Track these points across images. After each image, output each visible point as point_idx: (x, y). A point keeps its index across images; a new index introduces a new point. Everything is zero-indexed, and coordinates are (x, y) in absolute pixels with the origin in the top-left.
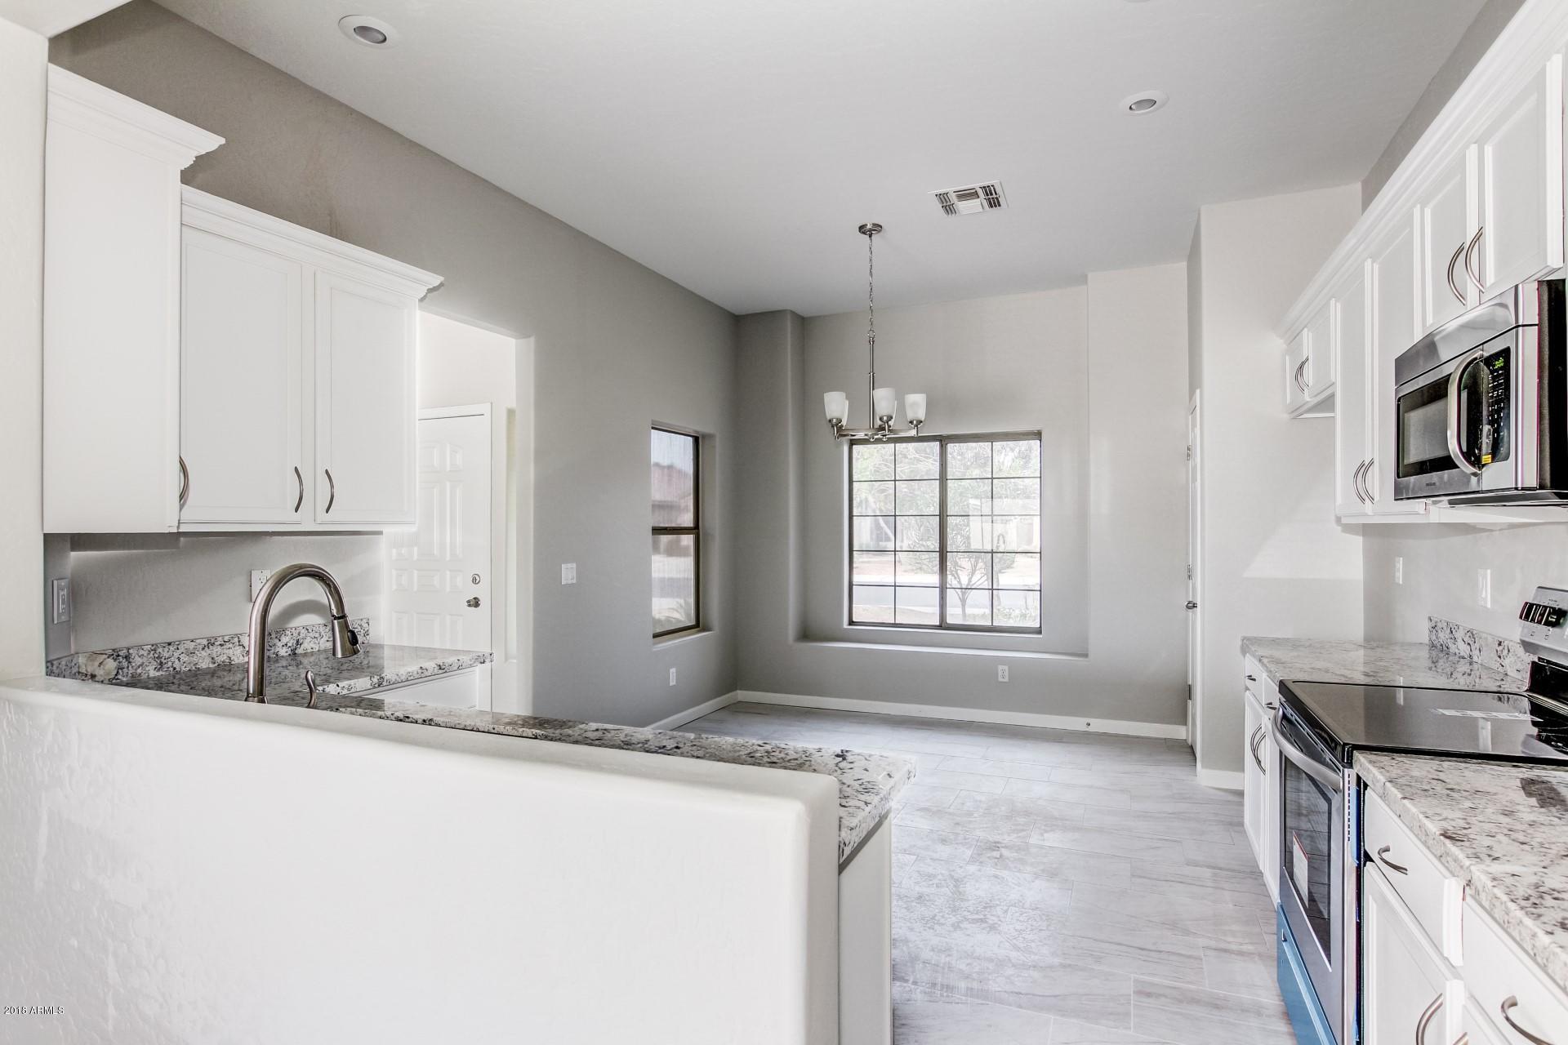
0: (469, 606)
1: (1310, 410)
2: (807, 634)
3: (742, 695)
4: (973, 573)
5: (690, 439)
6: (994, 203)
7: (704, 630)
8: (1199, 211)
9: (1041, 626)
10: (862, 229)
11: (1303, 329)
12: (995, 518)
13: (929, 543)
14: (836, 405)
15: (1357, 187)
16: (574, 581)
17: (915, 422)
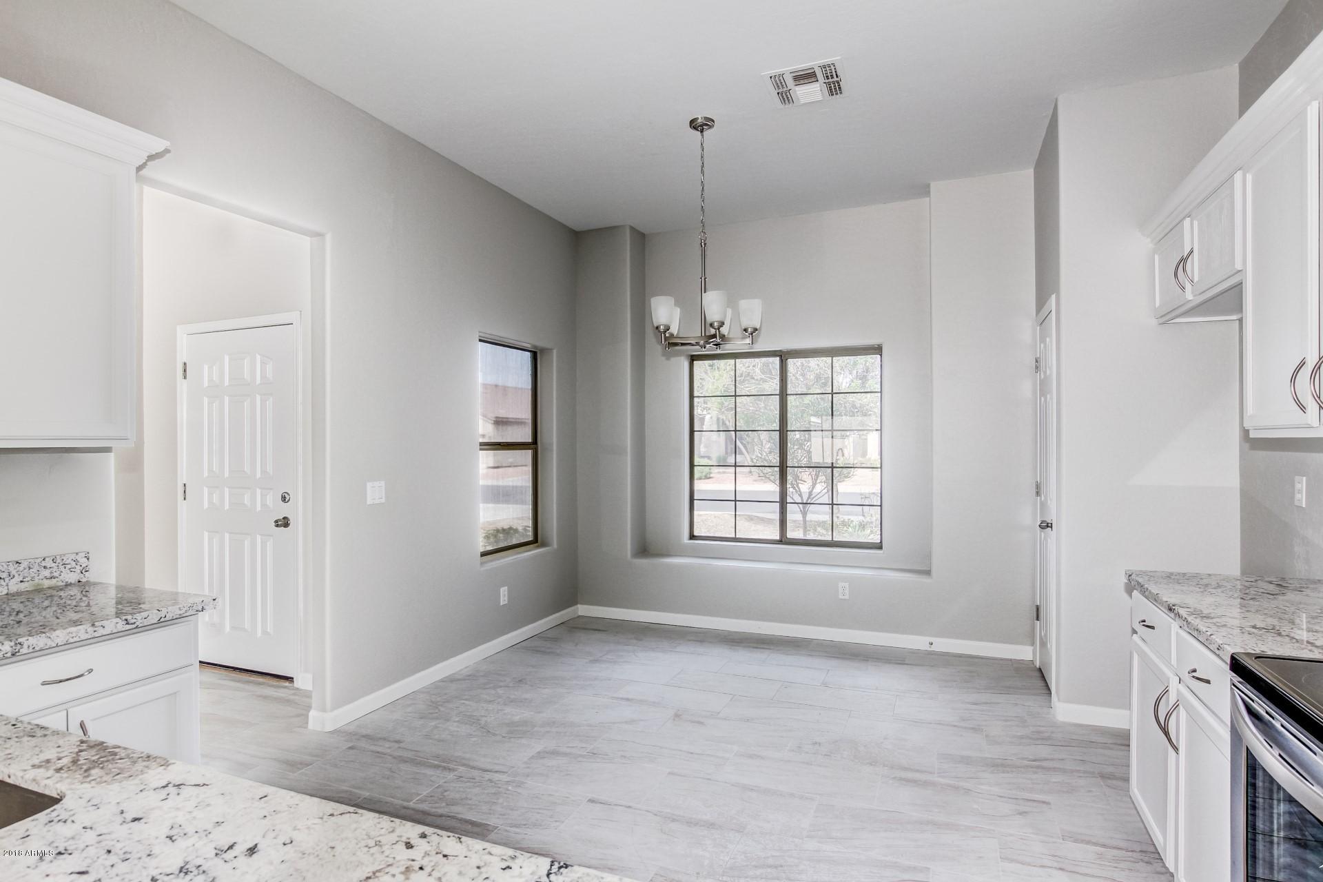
0: (277, 526)
1: (1186, 313)
2: (644, 549)
3: (583, 610)
4: (814, 486)
5: (528, 354)
6: (834, 88)
7: (544, 545)
8: (1057, 100)
9: (881, 542)
10: (694, 124)
11: (1184, 218)
12: (835, 433)
13: (771, 457)
14: (665, 312)
15: (1233, 71)
16: (383, 501)
17: (749, 330)
